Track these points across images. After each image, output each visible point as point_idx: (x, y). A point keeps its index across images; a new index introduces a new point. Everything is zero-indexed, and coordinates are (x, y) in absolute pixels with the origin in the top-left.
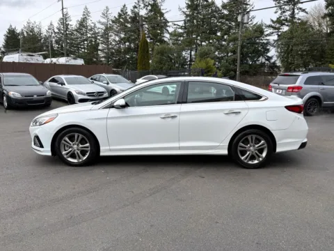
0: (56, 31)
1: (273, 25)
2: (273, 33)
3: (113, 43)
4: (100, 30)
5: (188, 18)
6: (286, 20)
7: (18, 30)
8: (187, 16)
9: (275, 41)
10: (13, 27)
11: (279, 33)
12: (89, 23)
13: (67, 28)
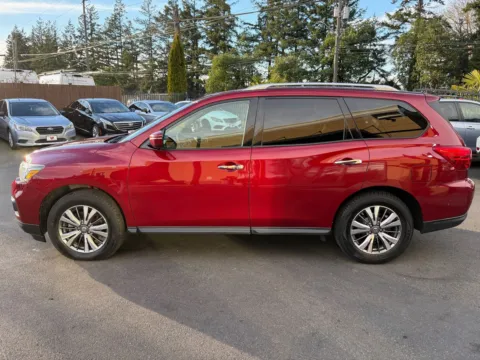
0: (77, 34)
1: (389, 22)
2: (389, 34)
3: (159, 52)
4: (138, 32)
5: (264, 13)
6: (409, 14)
7: (27, 34)
8: (263, 9)
9: (392, 47)
10: (20, 29)
11: (399, 35)
12: (124, 22)
13: (93, 30)
